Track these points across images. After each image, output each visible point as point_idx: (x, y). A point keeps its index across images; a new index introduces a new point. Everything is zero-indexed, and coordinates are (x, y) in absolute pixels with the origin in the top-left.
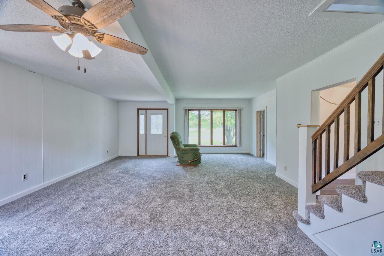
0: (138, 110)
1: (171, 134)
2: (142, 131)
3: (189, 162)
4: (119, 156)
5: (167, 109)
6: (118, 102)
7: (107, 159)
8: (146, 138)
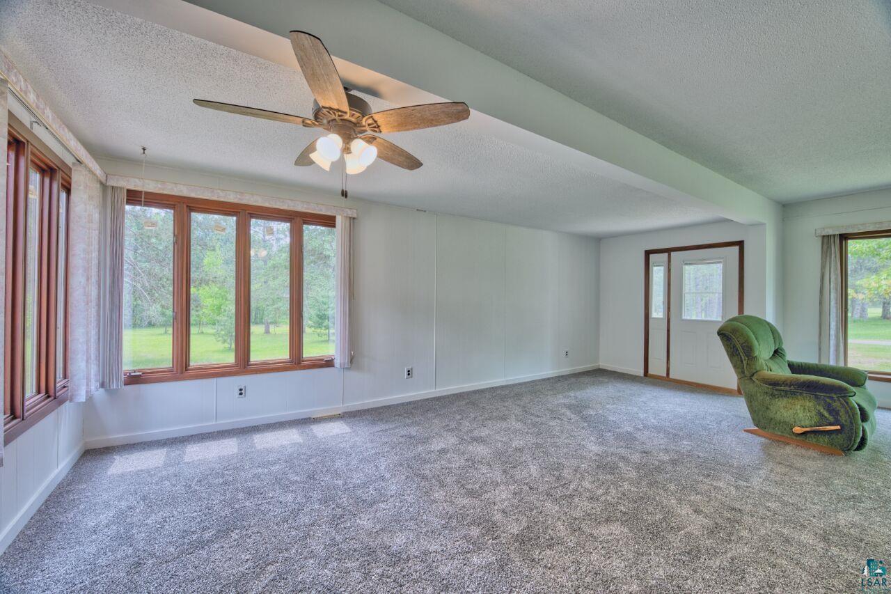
0: (648, 253)
1: (727, 321)
2: (657, 312)
3: (797, 430)
4: (601, 367)
5: (741, 244)
6: (598, 241)
7: (565, 370)
8: (668, 331)
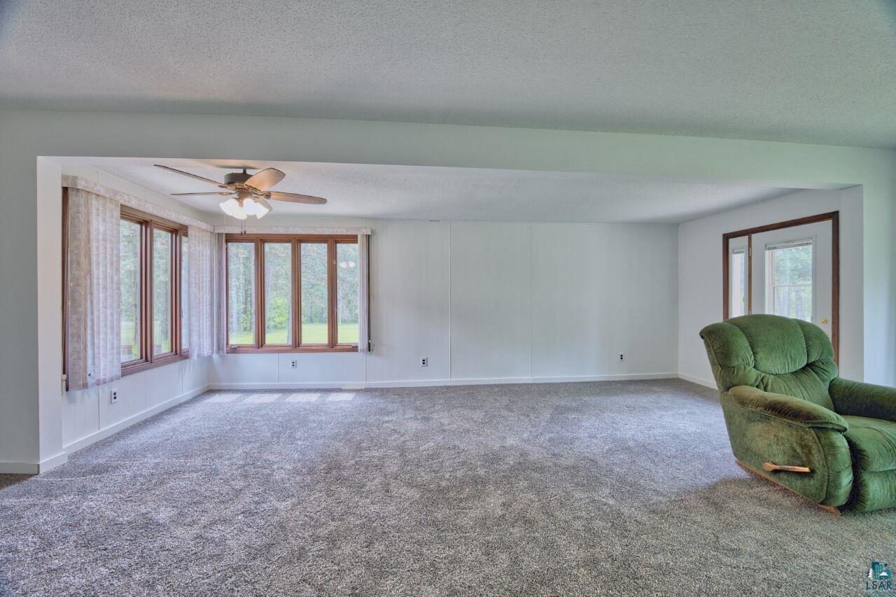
0: (727, 237)
3: (768, 467)
4: (679, 376)
5: (834, 216)
6: (673, 228)
7: (620, 375)
